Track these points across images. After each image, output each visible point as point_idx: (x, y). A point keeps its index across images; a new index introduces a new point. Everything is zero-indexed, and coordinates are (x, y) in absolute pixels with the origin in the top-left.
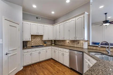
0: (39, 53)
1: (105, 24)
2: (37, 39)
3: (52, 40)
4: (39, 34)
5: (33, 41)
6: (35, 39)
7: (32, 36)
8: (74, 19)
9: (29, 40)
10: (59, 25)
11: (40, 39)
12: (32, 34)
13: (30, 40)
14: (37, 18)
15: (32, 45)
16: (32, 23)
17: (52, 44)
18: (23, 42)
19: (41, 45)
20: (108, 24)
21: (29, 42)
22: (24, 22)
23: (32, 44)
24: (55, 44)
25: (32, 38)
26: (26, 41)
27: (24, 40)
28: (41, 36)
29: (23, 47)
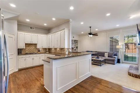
0: (33, 59)
1: (90, 36)
2: (32, 47)
3: (46, 49)
4: (33, 43)
5: (27, 49)
6: (29, 47)
7: (26, 44)
8: (60, 32)
9: (23, 48)
10: (51, 35)
11: (34, 47)
12: (26, 43)
13: (25, 48)
14: (31, 28)
15: (27, 53)
16: (26, 33)
17: (46, 52)
18: (18, 49)
19: (35, 52)
20: (91, 36)
21: (23, 50)
22: (19, 32)
23: (27, 51)
24: (50, 52)
25: (26, 46)
26: (20, 49)
27: (19, 48)
28: (36, 45)
29: (18, 54)
